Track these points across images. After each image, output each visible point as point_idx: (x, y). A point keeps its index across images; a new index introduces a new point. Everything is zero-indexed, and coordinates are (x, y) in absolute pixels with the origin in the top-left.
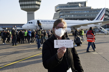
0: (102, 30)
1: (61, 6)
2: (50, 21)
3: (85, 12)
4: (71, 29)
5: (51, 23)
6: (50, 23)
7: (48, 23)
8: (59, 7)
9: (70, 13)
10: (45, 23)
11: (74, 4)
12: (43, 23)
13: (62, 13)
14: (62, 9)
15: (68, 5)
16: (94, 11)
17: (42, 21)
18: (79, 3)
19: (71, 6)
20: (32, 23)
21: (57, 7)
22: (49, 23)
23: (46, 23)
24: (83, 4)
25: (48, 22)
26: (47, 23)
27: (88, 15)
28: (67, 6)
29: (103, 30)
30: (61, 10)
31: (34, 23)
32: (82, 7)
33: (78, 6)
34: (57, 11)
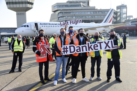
1: (59, 5)
2: (51, 24)
3: (89, 13)
5: (53, 26)
6: (51, 26)
7: (48, 26)
8: (56, 7)
9: (71, 13)
10: (45, 26)
11: (76, 3)
12: (42, 26)
13: (61, 14)
14: (61, 9)
15: (69, 4)
16: (99, 12)
17: (41, 24)
18: (81, 2)
19: (71, 6)
20: (28, 26)
21: (54, 7)
22: (50, 26)
23: (46, 26)
24: (86, 3)
25: (49, 26)
26: (47, 26)
27: (93, 17)
28: (66, 5)
30: (59, 10)
31: (31, 26)
32: (84, 6)
33: (80, 6)
34: (54, 12)
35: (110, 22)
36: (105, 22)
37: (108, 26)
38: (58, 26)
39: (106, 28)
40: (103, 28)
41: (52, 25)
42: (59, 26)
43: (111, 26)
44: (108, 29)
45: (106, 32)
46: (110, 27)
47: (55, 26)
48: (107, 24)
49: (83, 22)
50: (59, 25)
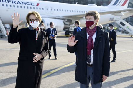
0: (125, 26)
2: (16, 2)
4: (65, 24)
5: (19, 7)
6: (16, 6)
7: (11, 6)
10: (5, 5)
22: (14, 6)
23: (7, 5)
25: (12, 4)
26: (9, 6)
29: (128, 27)
35: (123, 5)
36: (115, 4)
37: (120, 12)
38: (29, 6)
39: (116, 15)
40: (110, 16)
41: (19, 5)
42: (31, 8)
43: (125, 11)
44: (119, 17)
45: (115, 23)
46: (123, 13)
47: (24, 7)
48: (119, 8)
49: (75, 3)
50: (31, 6)
